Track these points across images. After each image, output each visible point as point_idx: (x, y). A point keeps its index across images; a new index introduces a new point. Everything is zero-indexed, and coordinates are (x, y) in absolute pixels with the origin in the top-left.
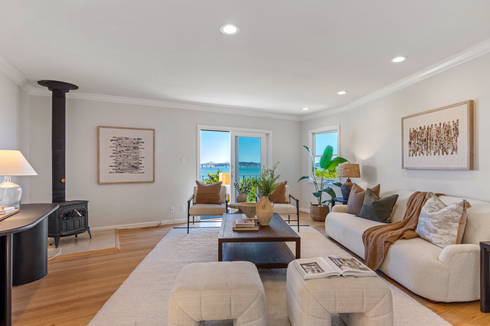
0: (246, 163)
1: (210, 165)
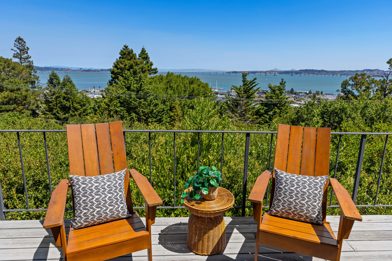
0: (316, 71)
1: (274, 72)
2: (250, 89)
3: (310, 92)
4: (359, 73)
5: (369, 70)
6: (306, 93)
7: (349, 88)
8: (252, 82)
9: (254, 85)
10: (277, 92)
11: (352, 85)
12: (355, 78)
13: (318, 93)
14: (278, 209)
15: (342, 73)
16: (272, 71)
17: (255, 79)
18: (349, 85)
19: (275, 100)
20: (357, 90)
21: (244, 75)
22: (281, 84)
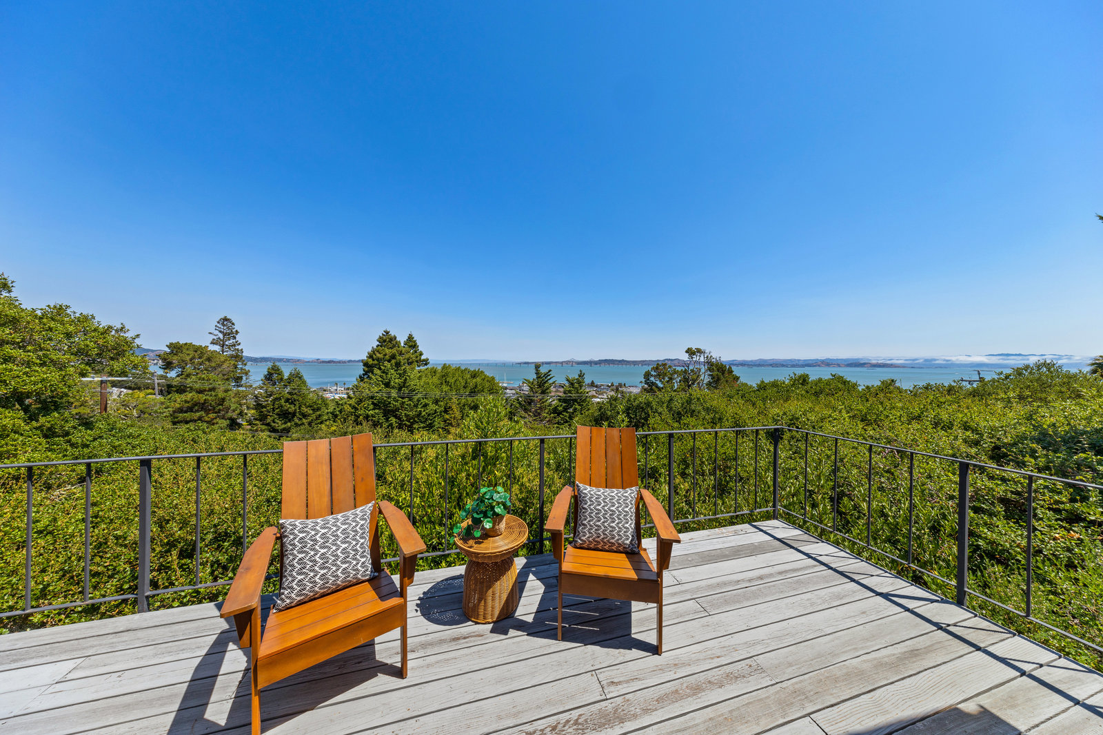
1: (571, 363)
2: (545, 383)
3: (612, 385)
4: (660, 363)
5: (670, 359)
6: (608, 386)
7: (652, 379)
8: (547, 375)
9: (549, 378)
10: (576, 385)
11: (655, 376)
12: (657, 368)
13: (620, 385)
14: (584, 538)
15: (643, 363)
16: (569, 362)
17: (550, 371)
18: (652, 375)
19: (574, 395)
20: (660, 381)
21: (537, 366)
22: (580, 376)
